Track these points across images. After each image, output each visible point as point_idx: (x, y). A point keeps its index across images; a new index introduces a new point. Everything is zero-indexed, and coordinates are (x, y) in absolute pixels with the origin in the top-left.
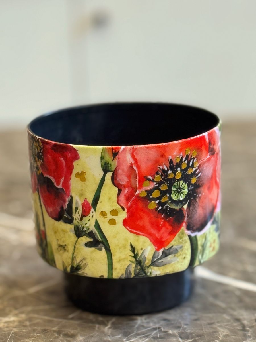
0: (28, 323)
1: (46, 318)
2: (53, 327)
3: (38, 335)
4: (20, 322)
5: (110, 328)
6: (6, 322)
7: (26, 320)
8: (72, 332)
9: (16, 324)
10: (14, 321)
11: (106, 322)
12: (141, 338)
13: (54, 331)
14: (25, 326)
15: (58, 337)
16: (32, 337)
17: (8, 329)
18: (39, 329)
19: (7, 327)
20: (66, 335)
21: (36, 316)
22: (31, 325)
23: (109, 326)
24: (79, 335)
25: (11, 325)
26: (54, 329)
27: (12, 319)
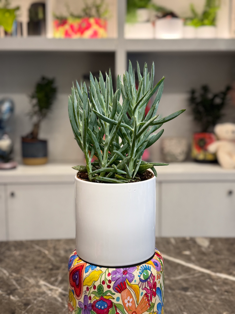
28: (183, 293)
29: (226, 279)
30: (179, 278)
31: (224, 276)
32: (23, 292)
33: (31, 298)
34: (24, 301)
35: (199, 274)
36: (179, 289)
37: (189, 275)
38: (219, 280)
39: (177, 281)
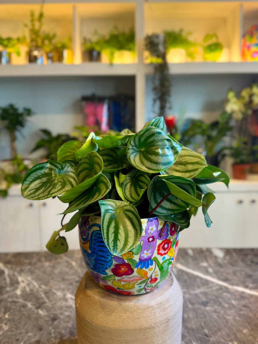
28: (203, 307)
29: (243, 293)
30: (198, 291)
31: (241, 289)
32: (51, 306)
33: (58, 312)
34: (52, 316)
35: (217, 287)
36: (199, 304)
37: (208, 288)
38: (236, 294)
39: (196, 295)
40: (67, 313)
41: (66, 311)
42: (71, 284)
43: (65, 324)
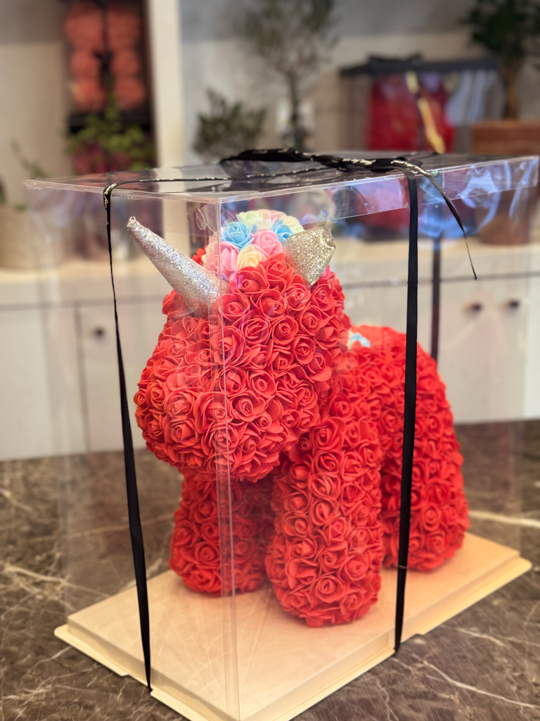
0: (53, 695)
1: (69, 688)
2: (75, 698)
3: (63, 708)
4: (47, 694)
5: (121, 696)
6: (36, 695)
7: (52, 692)
8: (91, 703)
9: (44, 696)
10: (42, 694)
11: (118, 689)
12: (147, 706)
13: (76, 703)
14: (51, 699)
15: (80, 709)
16: (58, 710)
17: (37, 703)
18: (63, 701)
19: (37, 701)
20: (86, 707)
21: (60, 686)
22: (57, 697)
23: (120, 694)
24: (96, 706)
25: (40, 698)
26: (76, 700)
27: (41, 691)
40: (15, 609)
41: (10, 604)
42: (13, 542)
43: (15, 634)
